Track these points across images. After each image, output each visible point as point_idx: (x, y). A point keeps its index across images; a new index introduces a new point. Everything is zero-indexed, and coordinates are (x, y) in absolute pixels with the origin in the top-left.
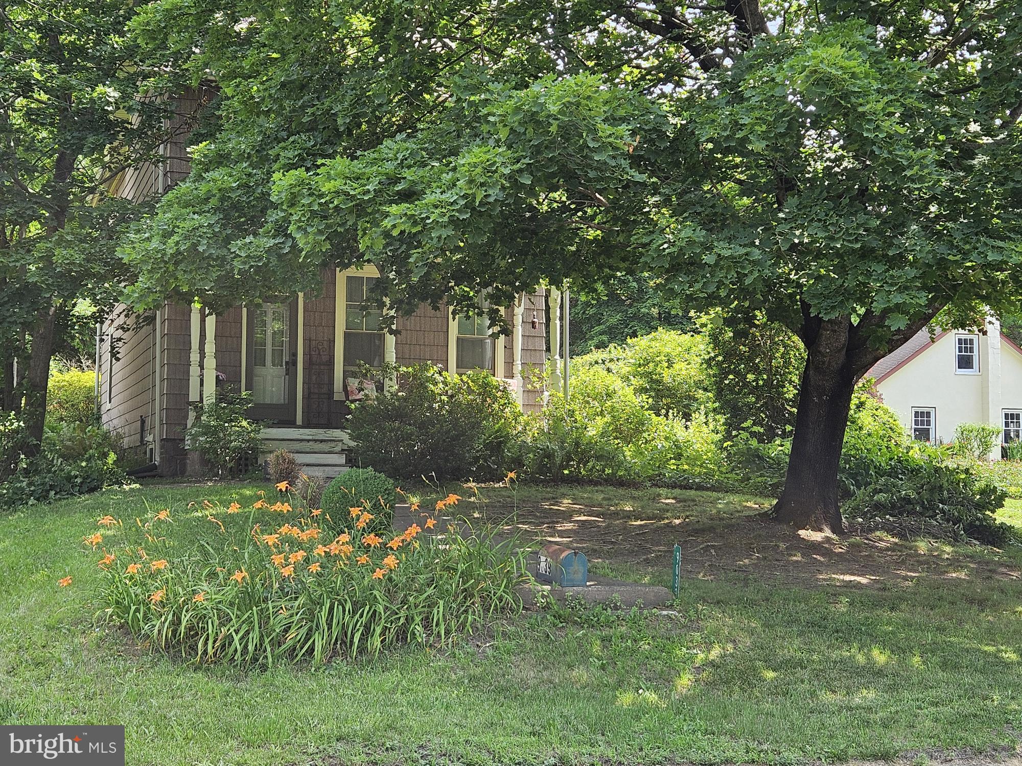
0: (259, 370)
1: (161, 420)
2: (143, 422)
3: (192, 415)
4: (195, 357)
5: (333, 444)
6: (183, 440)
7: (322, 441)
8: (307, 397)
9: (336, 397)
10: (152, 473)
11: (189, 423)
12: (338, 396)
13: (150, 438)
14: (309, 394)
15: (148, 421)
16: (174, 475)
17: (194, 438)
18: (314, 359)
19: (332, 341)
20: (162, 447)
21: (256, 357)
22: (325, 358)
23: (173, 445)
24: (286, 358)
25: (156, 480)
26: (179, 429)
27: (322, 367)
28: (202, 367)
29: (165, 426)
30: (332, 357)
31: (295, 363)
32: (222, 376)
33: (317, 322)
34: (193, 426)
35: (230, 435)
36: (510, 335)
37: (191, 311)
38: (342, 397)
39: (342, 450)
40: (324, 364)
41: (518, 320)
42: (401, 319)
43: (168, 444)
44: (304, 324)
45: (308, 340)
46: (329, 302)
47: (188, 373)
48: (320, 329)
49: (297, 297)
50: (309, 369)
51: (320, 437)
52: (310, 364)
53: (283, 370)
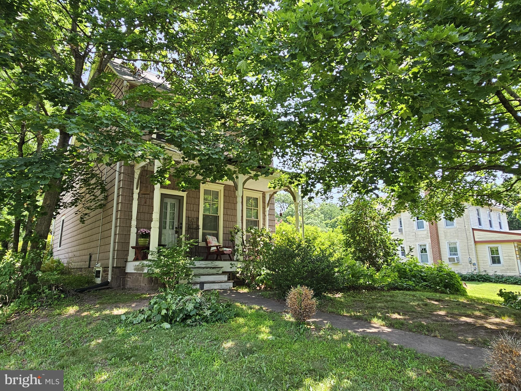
0: (164, 231)
1: (113, 257)
2: (91, 257)
3: (131, 254)
5: (218, 269)
6: (125, 267)
7: (213, 268)
9: (200, 245)
10: (107, 287)
11: (130, 258)
13: (98, 265)
16: (119, 287)
19: (198, 219)
21: (163, 225)
22: (195, 226)
24: (176, 224)
26: (123, 261)
27: (193, 230)
28: (139, 228)
29: (116, 260)
30: (198, 226)
31: (181, 228)
33: (192, 209)
36: (264, 219)
37: (133, 199)
38: (203, 244)
39: (224, 273)
40: (194, 229)
41: (267, 213)
42: (225, 210)
43: (117, 270)
44: (186, 210)
45: (187, 217)
46: (197, 200)
47: (130, 231)
48: (193, 212)
49: (183, 197)
50: (188, 231)
51: (210, 266)
52: (188, 229)
53: (174, 231)
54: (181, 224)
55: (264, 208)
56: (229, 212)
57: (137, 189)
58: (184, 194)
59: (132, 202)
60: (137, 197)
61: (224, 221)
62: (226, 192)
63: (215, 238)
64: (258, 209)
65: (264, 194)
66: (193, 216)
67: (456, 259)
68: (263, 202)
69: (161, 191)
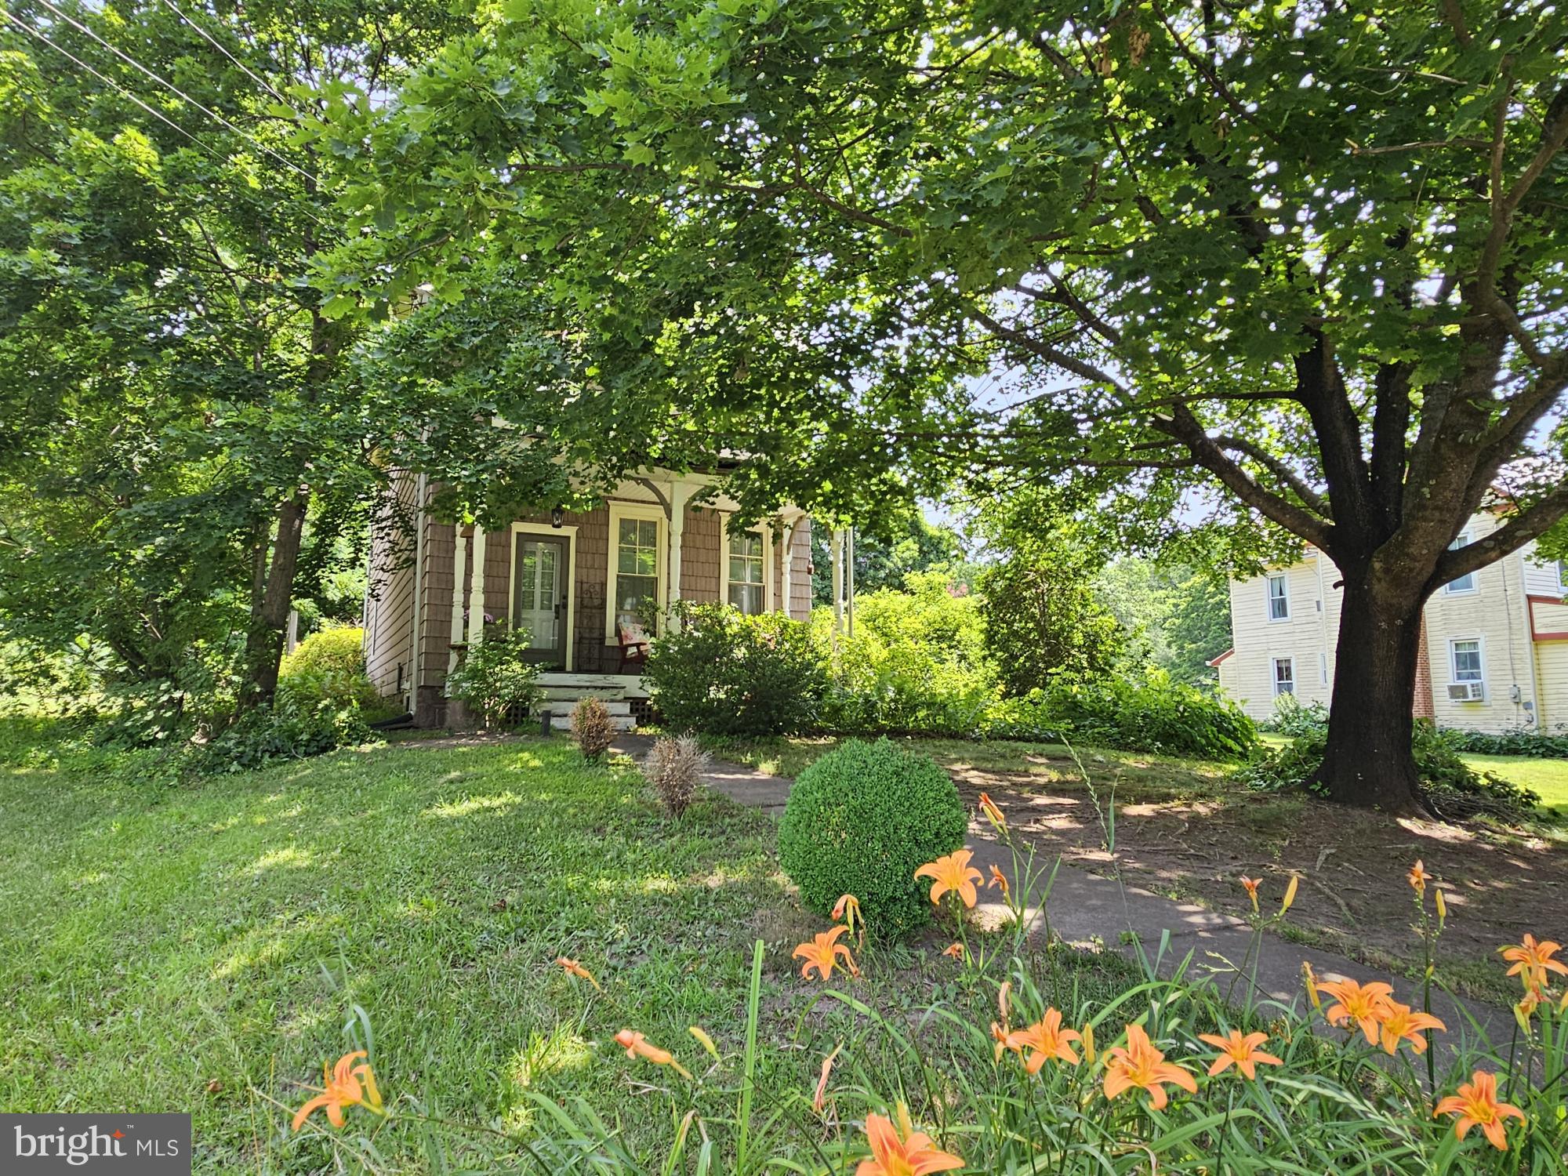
0: (526, 614)
1: (420, 666)
2: (401, 670)
3: (454, 658)
4: (458, 597)
5: (615, 691)
6: (443, 687)
7: (602, 688)
8: (579, 641)
9: (608, 642)
10: (404, 726)
11: (451, 669)
12: (611, 640)
13: (406, 686)
14: (581, 638)
15: (406, 668)
16: (431, 727)
17: (457, 684)
18: (585, 602)
19: (604, 585)
20: (419, 695)
21: (524, 601)
22: (597, 602)
23: (432, 693)
24: (556, 601)
25: (410, 733)
26: (439, 674)
27: (593, 611)
28: (466, 607)
29: (423, 672)
30: (604, 601)
31: (565, 606)
32: (489, 617)
33: (589, 564)
34: (456, 670)
35: (501, 680)
36: (778, 583)
37: (455, 548)
38: (615, 642)
39: (626, 699)
40: (596, 608)
41: (787, 568)
43: (426, 692)
44: (576, 566)
45: (579, 583)
46: (601, 543)
47: (450, 614)
48: (592, 571)
49: (569, 538)
50: (581, 612)
51: (600, 684)
52: (581, 608)
53: (552, 614)
54: (565, 597)
55: (778, 556)
58: (570, 532)
61: (668, 588)
63: (645, 627)
64: (764, 558)
66: (592, 580)
67: (1469, 689)
68: (775, 555)
69: (518, 527)
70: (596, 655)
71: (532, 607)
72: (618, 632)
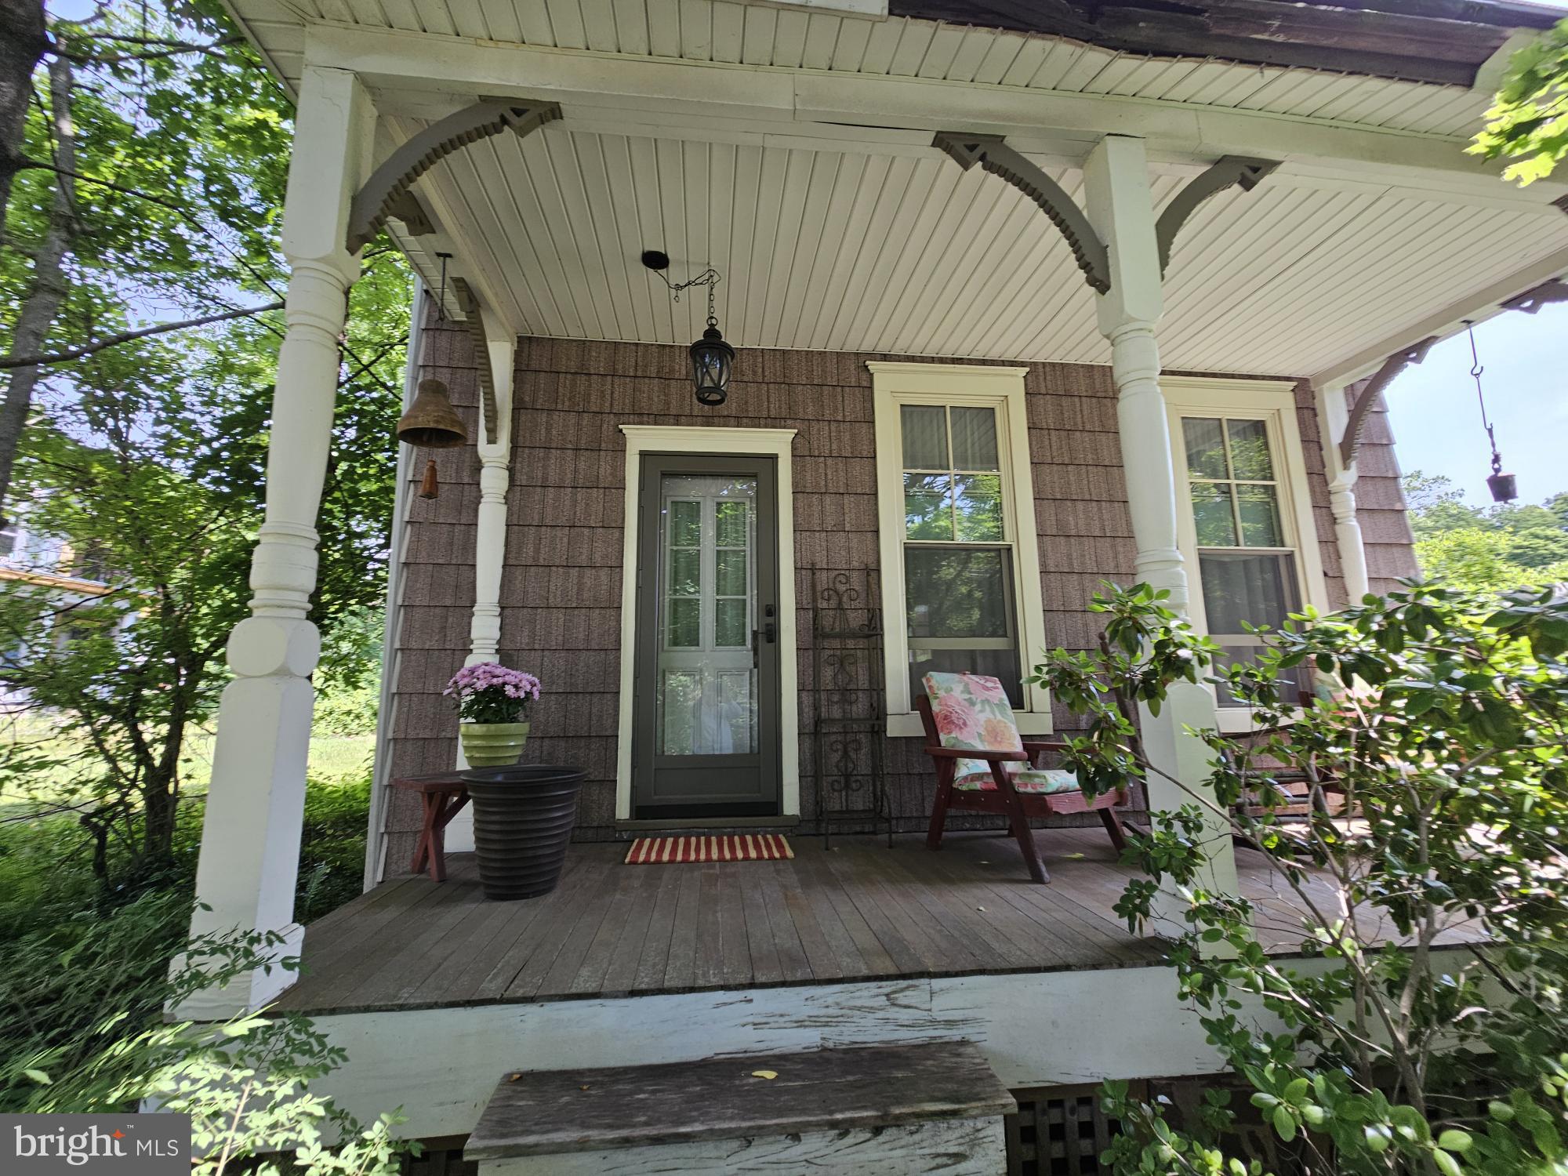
4: (484, 627)
8: (813, 731)
9: (895, 728)
12: (902, 723)
14: (818, 722)
18: (827, 621)
19: (872, 572)
22: (856, 619)
24: (751, 623)
27: (851, 643)
30: (875, 616)
31: (772, 634)
33: (830, 522)
36: (1330, 543)
37: (478, 498)
38: (914, 727)
40: (854, 635)
41: (1346, 503)
42: (1050, 509)
44: (796, 528)
45: (806, 570)
46: (858, 468)
48: (838, 539)
49: (773, 458)
50: (816, 649)
52: (813, 638)
53: (743, 656)
54: (771, 611)
55: (1319, 477)
56: (1076, 519)
57: (492, 440)
58: (777, 442)
59: (476, 511)
60: (505, 485)
61: (1044, 572)
62: (1046, 404)
63: (995, 683)
64: (1278, 483)
65: (1305, 394)
66: (839, 560)
68: (1305, 441)
69: (642, 438)
70: (863, 762)
71: (695, 641)
72: (921, 701)
